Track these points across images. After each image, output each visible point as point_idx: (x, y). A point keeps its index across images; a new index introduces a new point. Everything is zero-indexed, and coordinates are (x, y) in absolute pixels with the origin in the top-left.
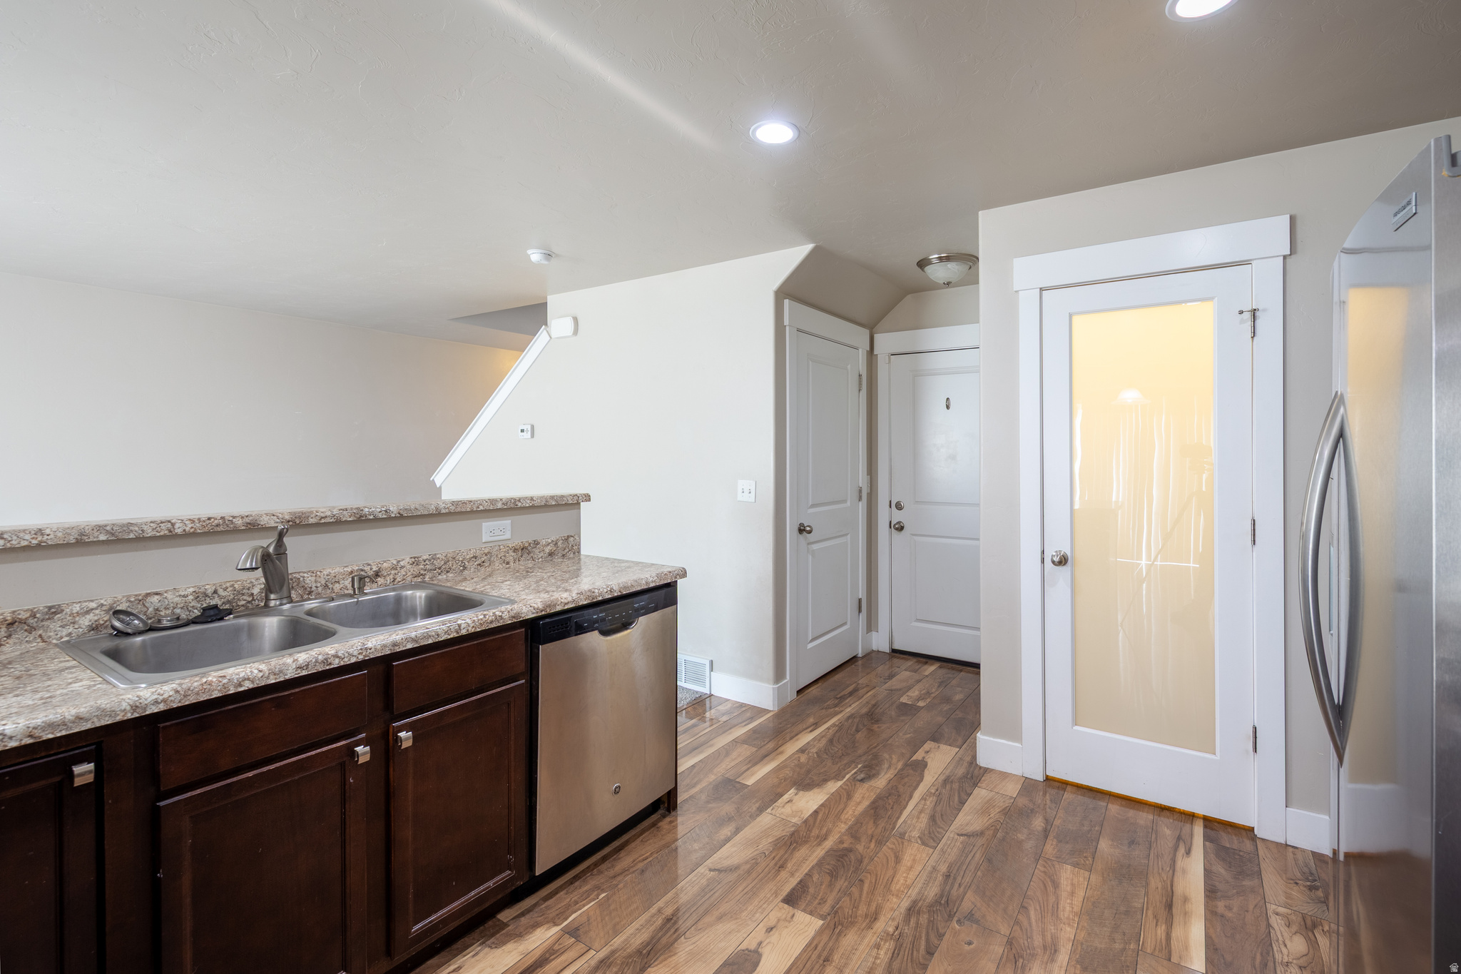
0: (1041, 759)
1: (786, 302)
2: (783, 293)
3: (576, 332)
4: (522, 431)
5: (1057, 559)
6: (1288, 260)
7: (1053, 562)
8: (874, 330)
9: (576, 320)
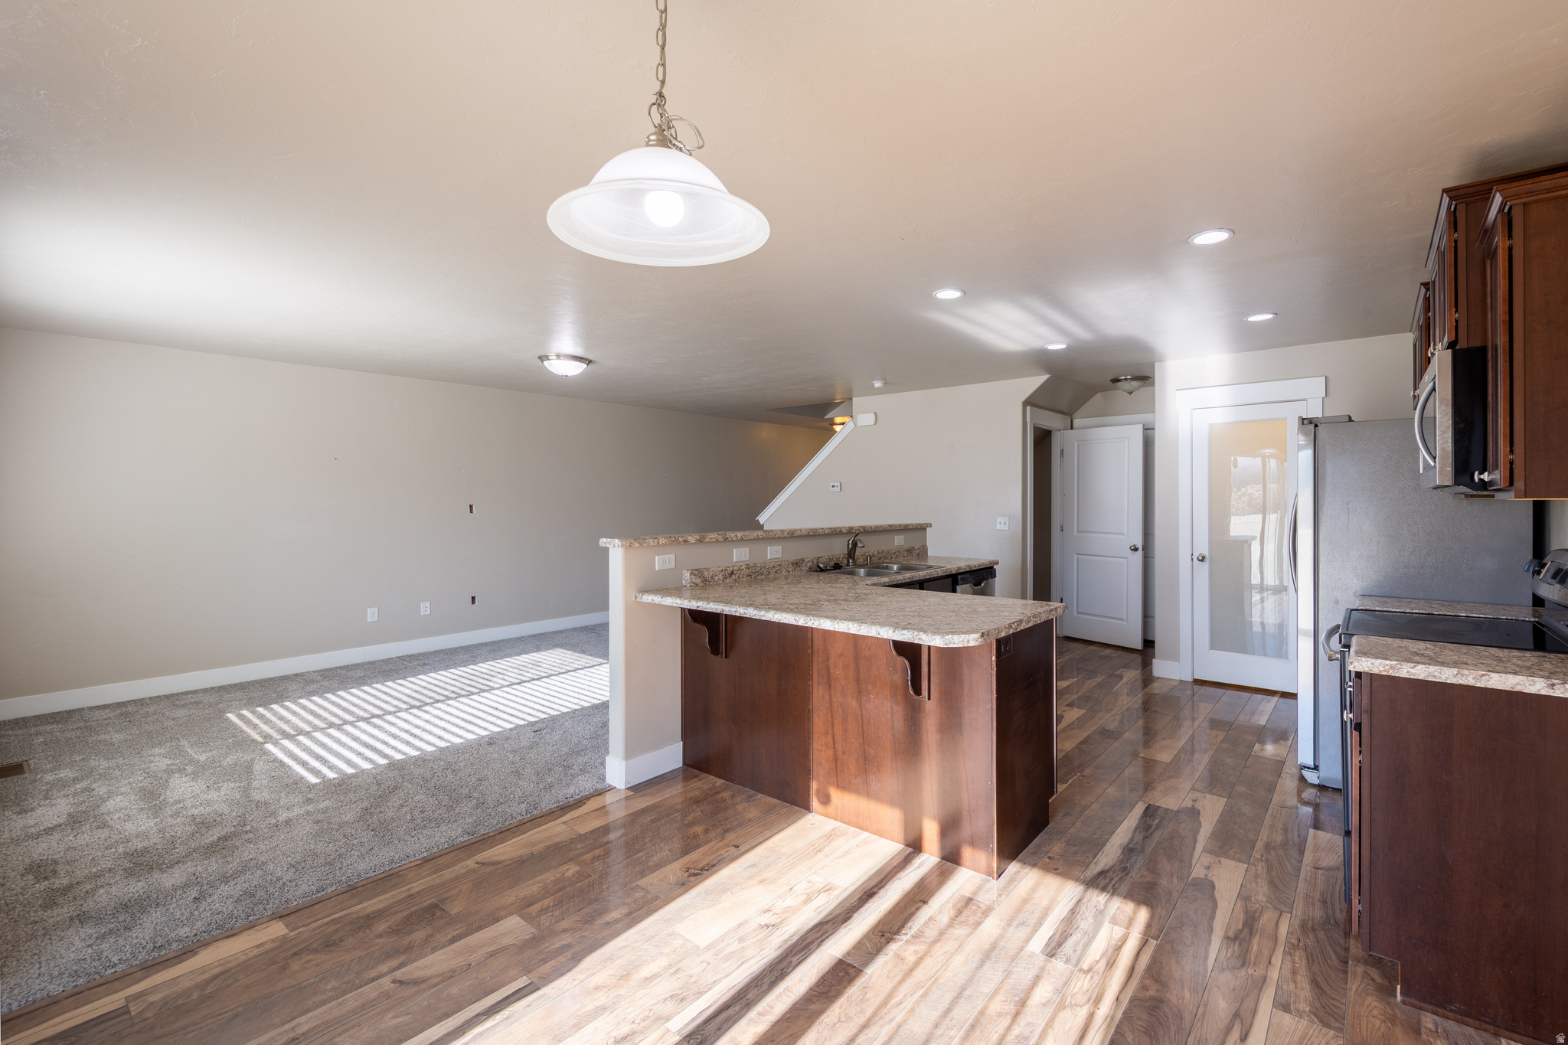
0: (1191, 669)
1: (1028, 408)
2: (1027, 403)
3: (876, 423)
4: (833, 486)
5: (1200, 558)
6: (1326, 399)
7: (1198, 559)
8: (1073, 416)
9: (875, 414)
